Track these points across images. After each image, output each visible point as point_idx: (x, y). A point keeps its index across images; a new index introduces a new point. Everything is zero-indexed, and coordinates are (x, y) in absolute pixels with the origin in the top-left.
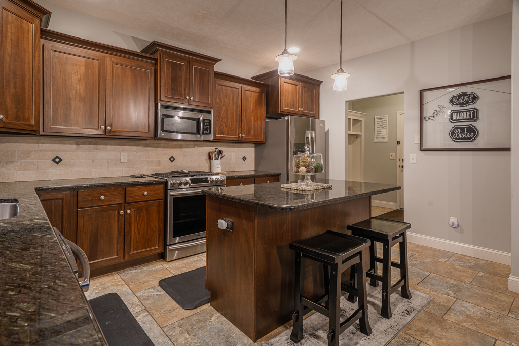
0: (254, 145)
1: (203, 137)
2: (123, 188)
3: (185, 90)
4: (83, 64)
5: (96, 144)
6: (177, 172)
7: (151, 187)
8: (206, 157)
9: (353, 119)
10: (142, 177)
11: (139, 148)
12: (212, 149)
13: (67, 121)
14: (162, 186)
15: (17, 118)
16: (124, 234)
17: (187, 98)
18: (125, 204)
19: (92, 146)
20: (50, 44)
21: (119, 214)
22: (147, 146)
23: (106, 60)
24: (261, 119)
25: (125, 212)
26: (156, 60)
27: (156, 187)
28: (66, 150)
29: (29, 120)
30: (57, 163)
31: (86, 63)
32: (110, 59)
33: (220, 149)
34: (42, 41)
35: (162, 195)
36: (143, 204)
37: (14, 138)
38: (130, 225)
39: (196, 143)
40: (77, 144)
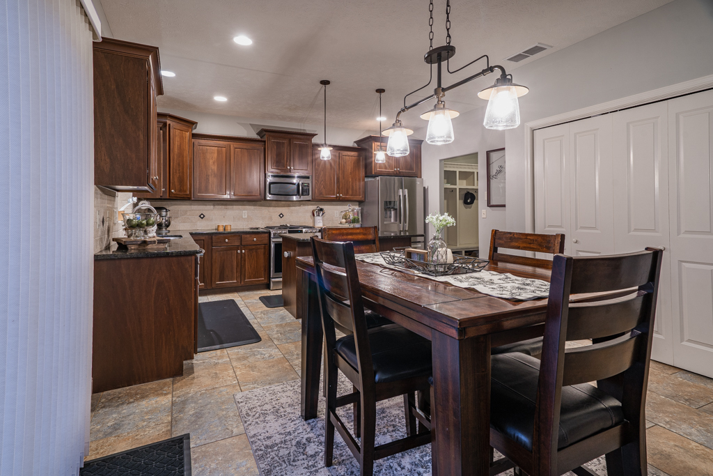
0: (358, 203)
1: (303, 198)
2: (239, 235)
3: (287, 161)
4: (216, 151)
5: (226, 205)
6: (283, 226)
7: (259, 235)
8: (311, 214)
9: (459, 172)
10: (257, 229)
11: (255, 207)
12: (314, 207)
13: (207, 191)
14: (267, 235)
15: (180, 191)
16: (241, 266)
17: (289, 168)
18: (241, 246)
19: (223, 207)
20: (197, 141)
21: (237, 252)
22: (261, 205)
23: (230, 146)
24: (359, 180)
25: (241, 252)
26: (265, 142)
27: (263, 235)
28: (208, 209)
29: (186, 191)
30: (202, 218)
31: (218, 150)
32: (233, 145)
33: (321, 207)
34: (193, 140)
35: (267, 242)
36: (254, 247)
37: (179, 202)
38: (245, 261)
39: (301, 203)
40: (214, 205)
